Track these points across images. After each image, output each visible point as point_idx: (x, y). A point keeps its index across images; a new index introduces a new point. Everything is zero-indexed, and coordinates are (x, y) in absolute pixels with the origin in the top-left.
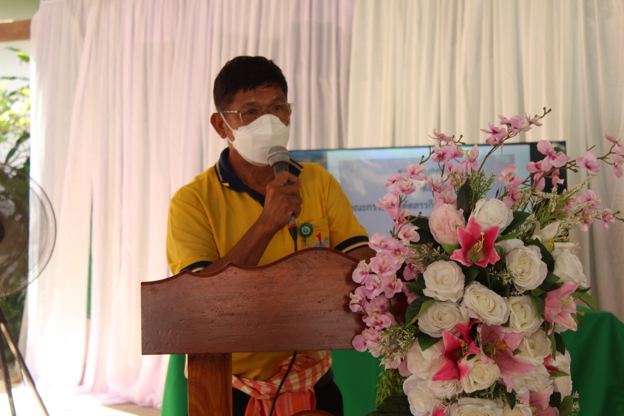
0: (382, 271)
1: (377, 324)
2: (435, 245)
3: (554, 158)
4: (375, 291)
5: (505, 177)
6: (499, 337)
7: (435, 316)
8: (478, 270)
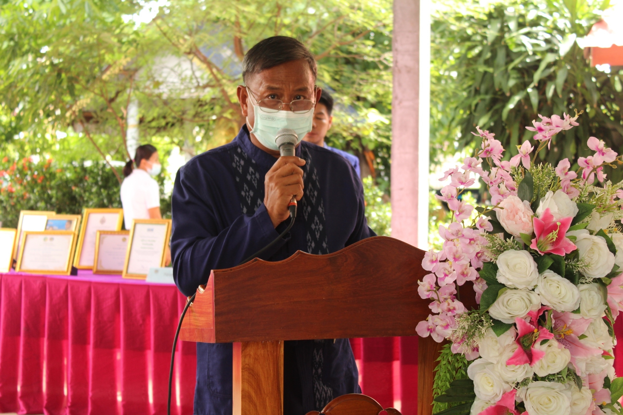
0: (455, 259)
1: (449, 310)
2: (508, 236)
3: (603, 154)
4: (447, 278)
5: (561, 171)
6: (565, 323)
7: (505, 303)
8: (553, 259)
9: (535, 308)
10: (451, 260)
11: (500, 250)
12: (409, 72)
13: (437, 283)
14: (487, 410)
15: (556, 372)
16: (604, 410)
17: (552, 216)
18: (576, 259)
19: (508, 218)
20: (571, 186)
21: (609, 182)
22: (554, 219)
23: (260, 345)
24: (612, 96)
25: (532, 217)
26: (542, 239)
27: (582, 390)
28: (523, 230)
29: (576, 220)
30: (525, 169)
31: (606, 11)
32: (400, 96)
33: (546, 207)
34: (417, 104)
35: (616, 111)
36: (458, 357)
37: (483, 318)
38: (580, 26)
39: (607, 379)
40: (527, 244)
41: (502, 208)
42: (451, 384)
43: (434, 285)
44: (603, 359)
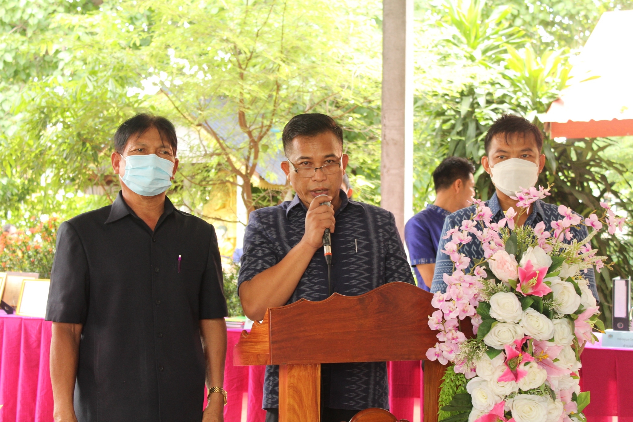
0: (458, 299)
1: (453, 339)
2: (498, 281)
3: (570, 218)
4: (451, 314)
5: (538, 232)
6: (542, 349)
7: (496, 333)
8: (533, 299)
9: (520, 338)
10: (455, 299)
11: (493, 292)
12: (395, 144)
13: (443, 318)
14: (482, 418)
15: (536, 387)
16: (573, 418)
17: (532, 266)
18: (550, 300)
19: (498, 268)
20: (546, 243)
21: (575, 240)
22: (534, 269)
23: (302, 368)
24: (569, 165)
25: (517, 267)
26: (524, 284)
27: (556, 402)
28: (510, 276)
29: (551, 269)
30: (510, 230)
31: (562, 91)
32: (388, 165)
33: (528, 259)
34: (403, 172)
35: (572, 178)
36: (459, 377)
37: (480, 345)
38: (540, 103)
39: (574, 394)
40: (514, 287)
41: (494, 260)
42: (453, 398)
43: (441, 319)
44: (572, 378)
